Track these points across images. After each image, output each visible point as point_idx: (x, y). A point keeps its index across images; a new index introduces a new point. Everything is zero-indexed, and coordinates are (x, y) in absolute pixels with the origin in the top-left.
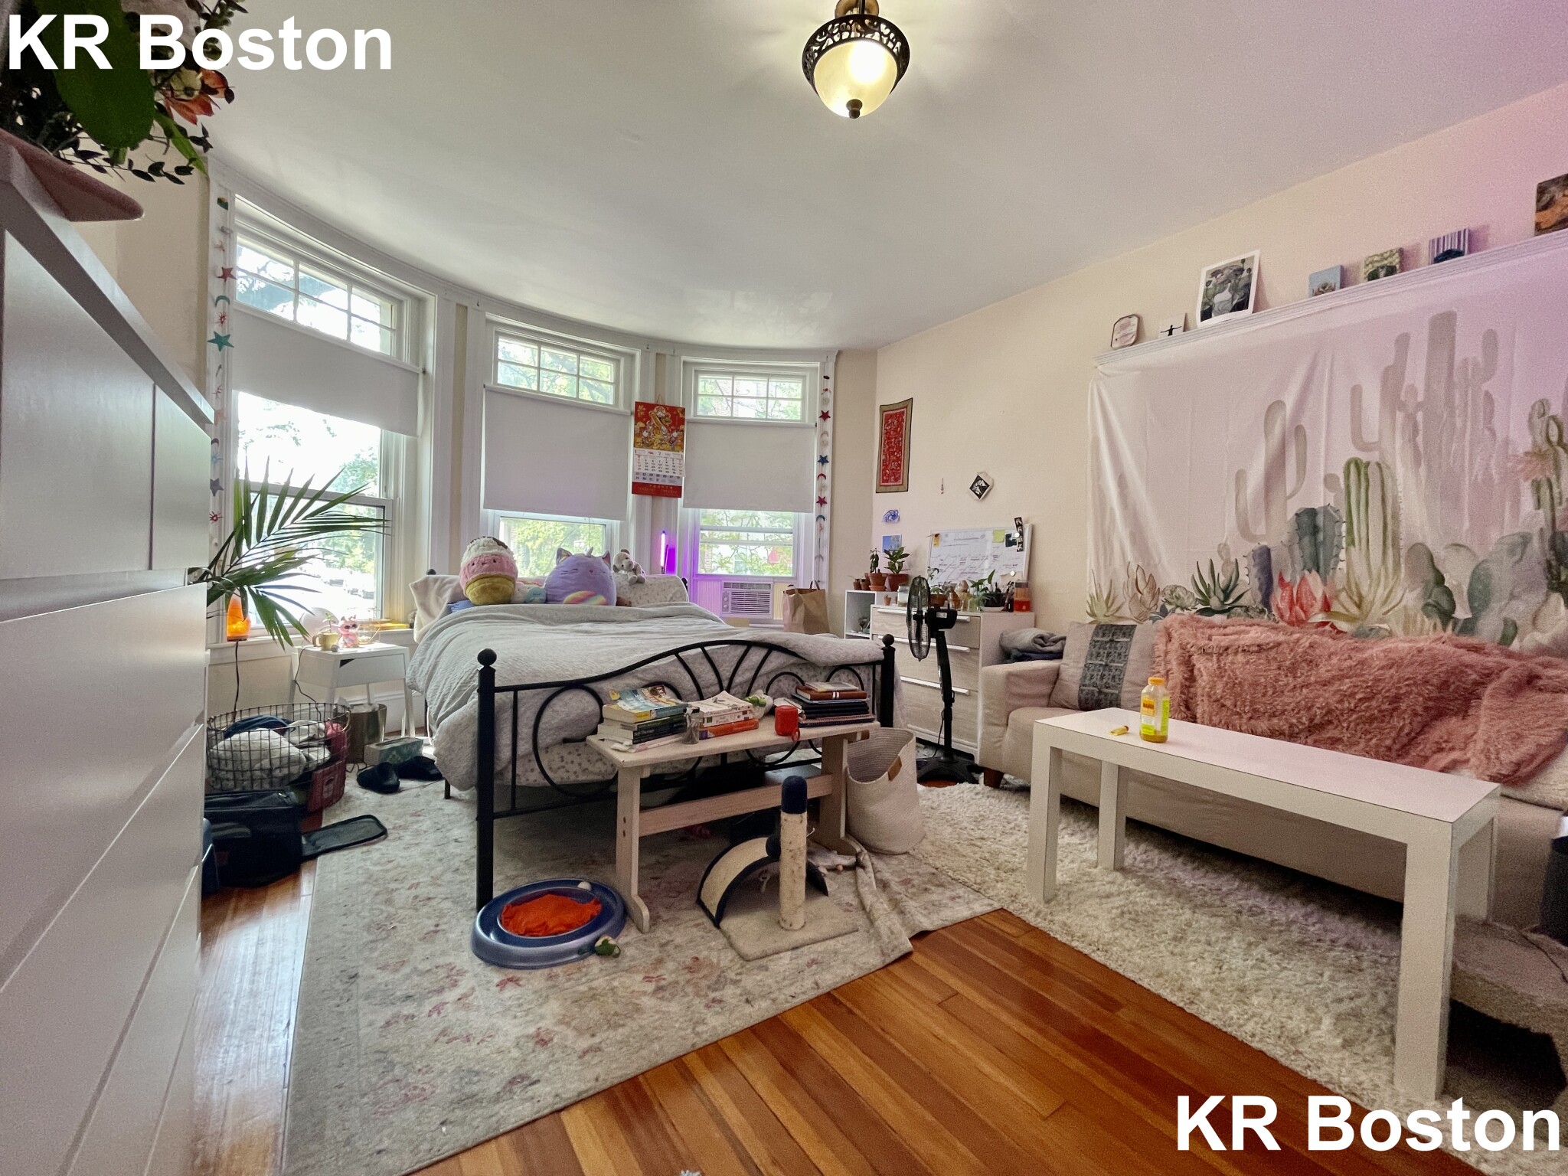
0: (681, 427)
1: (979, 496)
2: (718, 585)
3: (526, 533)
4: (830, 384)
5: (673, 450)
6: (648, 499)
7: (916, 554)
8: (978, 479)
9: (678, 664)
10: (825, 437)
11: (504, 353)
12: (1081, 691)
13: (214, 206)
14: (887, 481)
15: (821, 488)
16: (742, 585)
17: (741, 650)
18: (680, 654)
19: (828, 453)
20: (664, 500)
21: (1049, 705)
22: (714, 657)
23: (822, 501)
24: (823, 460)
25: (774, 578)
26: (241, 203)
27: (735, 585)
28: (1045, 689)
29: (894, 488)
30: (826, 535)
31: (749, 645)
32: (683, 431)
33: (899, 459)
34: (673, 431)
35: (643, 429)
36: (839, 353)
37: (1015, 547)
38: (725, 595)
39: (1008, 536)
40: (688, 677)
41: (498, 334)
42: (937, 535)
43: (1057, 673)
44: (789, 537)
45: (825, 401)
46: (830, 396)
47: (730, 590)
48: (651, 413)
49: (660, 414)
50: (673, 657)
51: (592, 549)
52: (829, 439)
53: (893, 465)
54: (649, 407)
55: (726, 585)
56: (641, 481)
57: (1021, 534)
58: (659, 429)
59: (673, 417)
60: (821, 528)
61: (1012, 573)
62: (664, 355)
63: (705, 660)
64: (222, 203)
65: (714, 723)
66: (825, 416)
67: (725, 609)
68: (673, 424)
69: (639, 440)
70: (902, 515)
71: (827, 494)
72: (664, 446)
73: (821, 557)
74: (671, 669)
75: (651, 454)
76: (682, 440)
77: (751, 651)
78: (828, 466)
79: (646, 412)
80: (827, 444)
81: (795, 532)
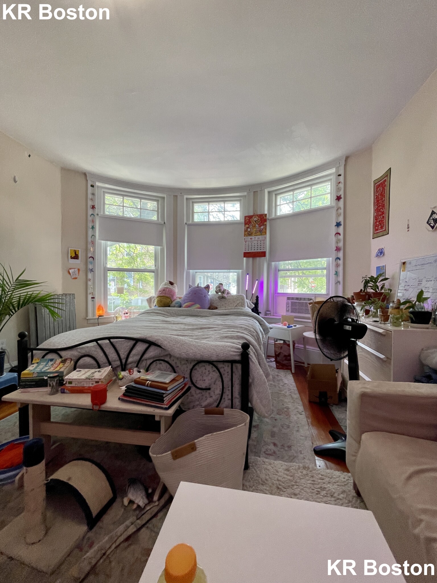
0: (265, 223)
1: (432, 227)
2: (285, 298)
4: (341, 179)
5: (261, 235)
6: (251, 259)
7: (393, 278)
8: (433, 213)
10: (339, 211)
11: (196, 209)
13: (90, 188)
14: (377, 230)
15: (338, 241)
16: (297, 299)
17: (133, 342)
18: (99, 342)
19: (341, 219)
20: (258, 259)
22: (117, 346)
23: (338, 249)
24: (338, 225)
25: (315, 294)
26: (98, 184)
27: (293, 299)
29: (381, 234)
30: (340, 269)
31: (137, 341)
32: (266, 225)
33: (383, 213)
34: (261, 226)
35: (248, 228)
36: (347, 158)
38: (287, 304)
41: (193, 202)
42: (404, 263)
44: (325, 272)
45: (338, 189)
46: (342, 186)
47: (290, 301)
48: (252, 220)
49: (255, 219)
50: (95, 343)
52: (342, 211)
53: (380, 218)
54: (250, 217)
55: (288, 298)
56: (247, 251)
58: (255, 226)
59: (261, 220)
60: (337, 266)
62: (257, 191)
63: (111, 346)
64: (92, 186)
66: (338, 198)
67: (287, 311)
68: (261, 223)
69: (246, 233)
70: (386, 251)
71: (341, 245)
72: (258, 234)
73: (339, 282)
74: (93, 349)
75: (251, 239)
76: (266, 229)
77: (138, 344)
78: (341, 228)
79: (249, 220)
80: (340, 215)
81: (327, 268)
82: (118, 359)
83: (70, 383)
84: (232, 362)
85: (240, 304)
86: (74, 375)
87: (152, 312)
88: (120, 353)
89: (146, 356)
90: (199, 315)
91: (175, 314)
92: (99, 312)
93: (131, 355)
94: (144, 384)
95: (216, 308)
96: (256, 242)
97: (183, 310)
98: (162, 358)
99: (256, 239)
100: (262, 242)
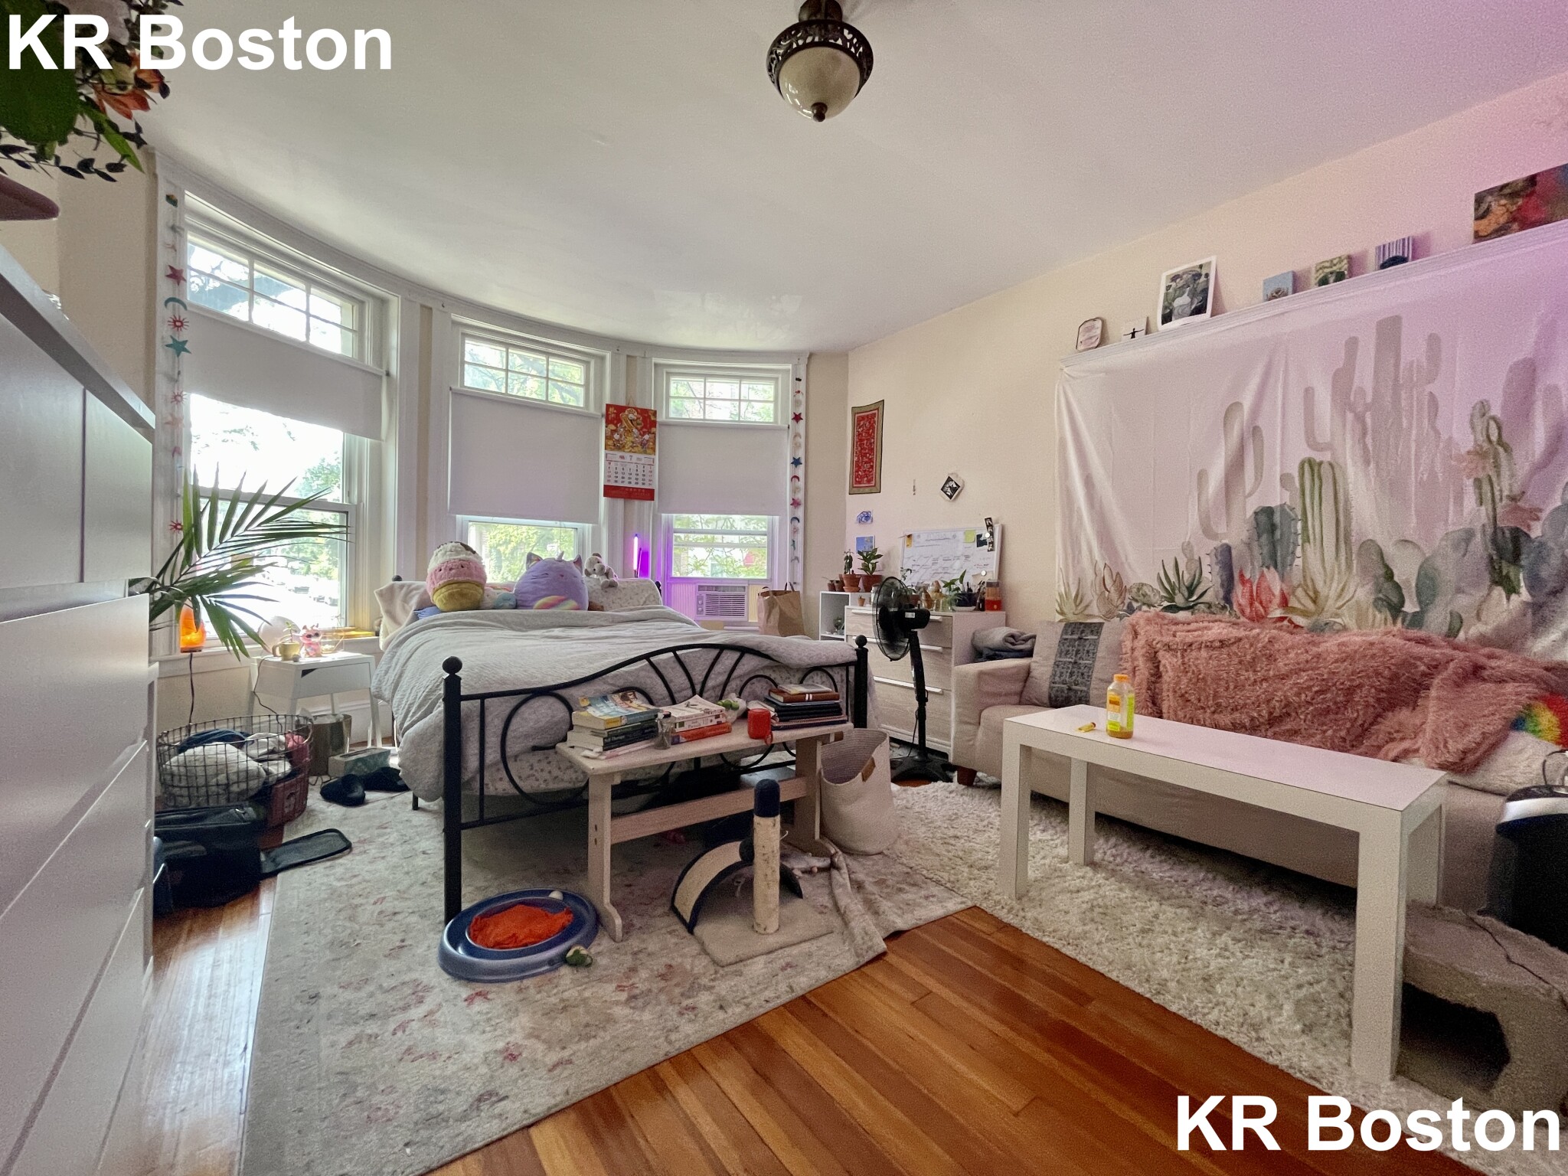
0: (653, 430)
1: (950, 497)
2: (692, 589)
3: (498, 537)
4: (802, 386)
5: (645, 452)
6: (620, 502)
7: (889, 554)
8: (949, 479)
9: (650, 668)
10: (798, 439)
11: (471, 355)
12: (1051, 688)
13: (163, 206)
14: (860, 483)
15: (795, 490)
16: (717, 588)
17: (714, 653)
18: (653, 659)
19: (801, 454)
20: (637, 503)
21: (1020, 703)
22: (686, 661)
23: (795, 503)
24: (796, 462)
25: (749, 580)
26: (192, 199)
27: (709, 588)
28: (1017, 687)
29: (867, 490)
30: (800, 538)
32: (655, 434)
33: (871, 460)
34: (644, 433)
35: (614, 432)
36: (811, 355)
37: (986, 547)
38: (699, 598)
39: (979, 536)
40: (660, 681)
41: (465, 335)
42: (909, 536)
43: (1028, 672)
44: (764, 539)
45: (797, 403)
46: (802, 398)
47: (704, 593)
48: (623, 415)
49: (631, 416)
50: (645, 662)
51: (562, 554)
52: (802, 441)
53: (864, 466)
54: (620, 409)
55: (701, 588)
56: (612, 484)
57: (992, 534)
58: (630, 432)
59: (644, 419)
60: (795, 531)
61: (983, 573)
62: (635, 357)
63: (677, 664)
64: (171, 200)
65: (686, 727)
66: (797, 418)
67: (699, 612)
68: (644, 426)
69: (610, 442)
70: (873, 515)
71: (800, 496)
72: (636, 449)
73: (797, 558)
75: (622, 457)
76: (654, 443)
78: (802, 468)
79: (617, 414)
80: (800, 446)
81: (770, 534)
84: (846, 665)
89: (737, 673)
92: (188, 637)
96: (633, 467)
99: (634, 460)
100: (647, 468)
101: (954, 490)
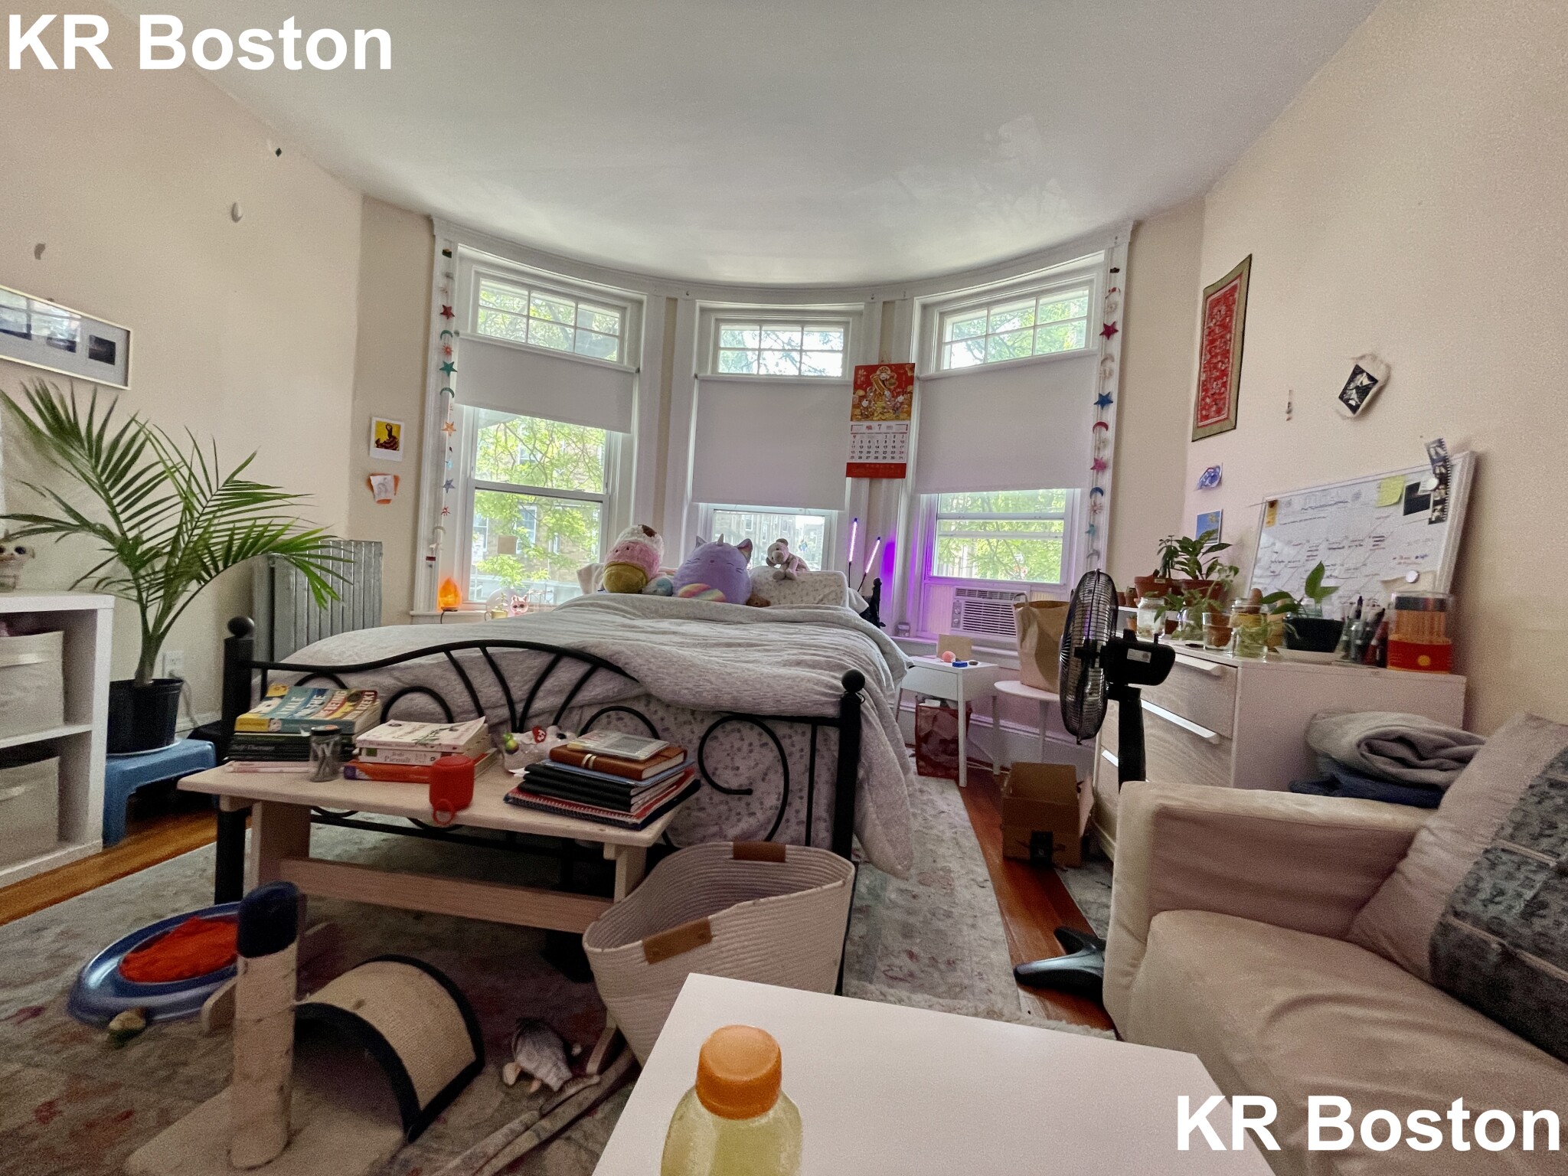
0: (909, 388)
1: (1354, 409)
2: (952, 591)
4: (1120, 280)
5: (897, 418)
6: (865, 483)
7: (1241, 544)
8: (1358, 371)
9: (449, 665)
10: (1109, 364)
11: (725, 342)
12: (1444, 928)
13: (439, 257)
14: (1207, 417)
15: (1100, 445)
16: (983, 594)
19: (1112, 387)
20: (885, 481)
22: (503, 665)
23: (1099, 466)
24: (1104, 401)
26: (463, 249)
27: (971, 593)
29: (1216, 428)
30: (1103, 520)
31: (559, 654)
32: (911, 393)
33: (1224, 373)
34: (898, 394)
35: (862, 398)
36: (1138, 226)
37: (1427, 514)
38: (956, 606)
39: (1413, 488)
41: (719, 321)
42: (1273, 504)
44: (1060, 525)
45: (1110, 309)
46: (1119, 298)
48: (874, 377)
49: (884, 376)
50: (442, 655)
52: (1115, 366)
53: (1215, 386)
54: (871, 369)
55: (960, 592)
56: (857, 461)
57: (1444, 480)
58: (882, 395)
59: (899, 379)
60: (1095, 509)
61: (1411, 577)
62: (893, 302)
63: (488, 667)
64: (447, 254)
65: (379, 759)
66: (1109, 331)
67: (955, 625)
68: (899, 386)
69: (858, 412)
70: (1225, 473)
71: (1107, 454)
72: (887, 415)
73: (1097, 553)
74: (438, 671)
75: (869, 428)
76: (910, 405)
77: (561, 664)
78: (1112, 409)
79: (867, 377)
80: (1111, 374)
81: (1067, 517)
82: (504, 701)
83: (372, 752)
84: (815, 722)
85: (831, 597)
86: (383, 733)
87: (592, 605)
88: (511, 685)
89: (585, 695)
90: (722, 617)
91: (656, 612)
92: (446, 599)
93: (540, 693)
94: (577, 763)
95: (767, 604)
96: (881, 438)
97: (676, 604)
98: (626, 705)
99: (884, 429)
100: (899, 437)
101: (1363, 391)
